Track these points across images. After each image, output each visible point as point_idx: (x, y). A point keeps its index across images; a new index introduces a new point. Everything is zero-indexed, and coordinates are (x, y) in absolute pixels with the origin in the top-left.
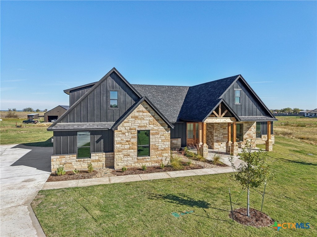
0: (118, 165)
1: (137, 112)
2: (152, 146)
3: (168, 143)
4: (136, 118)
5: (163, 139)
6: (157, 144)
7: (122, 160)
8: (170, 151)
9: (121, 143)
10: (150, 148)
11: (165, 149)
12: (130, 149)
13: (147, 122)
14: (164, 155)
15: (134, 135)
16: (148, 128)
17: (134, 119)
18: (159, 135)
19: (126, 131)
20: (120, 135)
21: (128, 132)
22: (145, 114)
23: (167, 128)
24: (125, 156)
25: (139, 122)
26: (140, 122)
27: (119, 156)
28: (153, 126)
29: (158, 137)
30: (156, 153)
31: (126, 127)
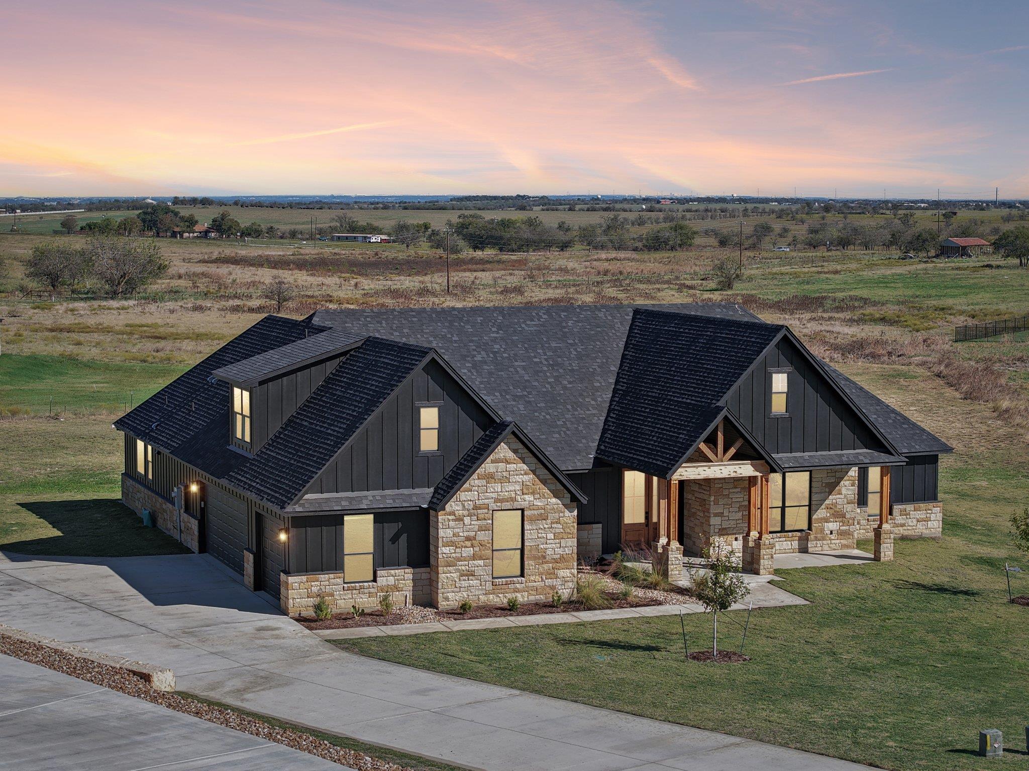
0: (447, 599)
1: (493, 462)
2: (530, 551)
3: (573, 543)
4: (490, 477)
5: (557, 530)
6: (543, 544)
7: (456, 587)
8: (575, 564)
9: (451, 544)
10: (526, 556)
11: (562, 559)
12: (474, 557)
13: (518, 487)
14: (561, 573)
15: (484, 522)
16: (521, 505)
17: (484, 482)
18: (549, 521)
19: (466, 513)
20: (452, 524)
21: (470, 515)
22: (512, 467)
23: (568, 501)
24: (462, 575)
25: (498, 487)
26: (500, 487)
27: (448, 575)
28: (532, 499)
29: (546, 526)
30: (541, 569)
31: (466, 504)
